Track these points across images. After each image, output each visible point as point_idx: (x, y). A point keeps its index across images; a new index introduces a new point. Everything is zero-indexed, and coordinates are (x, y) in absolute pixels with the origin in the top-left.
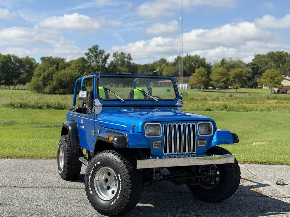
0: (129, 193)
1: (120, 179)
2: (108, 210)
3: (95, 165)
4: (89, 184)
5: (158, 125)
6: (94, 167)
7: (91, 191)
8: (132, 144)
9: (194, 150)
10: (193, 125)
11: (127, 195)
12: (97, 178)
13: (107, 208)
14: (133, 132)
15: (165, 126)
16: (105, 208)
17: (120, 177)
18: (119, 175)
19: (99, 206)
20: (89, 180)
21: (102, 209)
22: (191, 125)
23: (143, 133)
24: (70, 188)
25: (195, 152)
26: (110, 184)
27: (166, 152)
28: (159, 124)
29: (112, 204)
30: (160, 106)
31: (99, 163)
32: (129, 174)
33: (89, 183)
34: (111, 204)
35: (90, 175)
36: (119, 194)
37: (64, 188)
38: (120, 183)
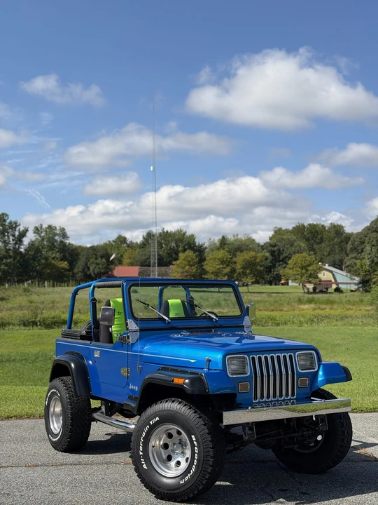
0: (211, 463)
1: (195, 443)
2: (176, 492)
3: (151, 422)
4: (141, 453)
5: (244, 358)
6: (148, 426)
7: (143, 464)
8: (213, 388)
9: (293, 395)
10: (290, 356)
11: (208, 466)
12: (152, 443)
13: (174, 490)
14: (209, 369)
15: (253, 358)
16: (170, 490)
17: (194, 439)
18: (193, 436)
19: (159, 487)
20: (141, 447)
21: (166, 491)
22: (287, 356)
23: (224, 370)
24: (80, 464)
25: (295, 397)
26: (173, 451)
27: (256, 398)
28: (246, 356)
29: (183, 482)
30: (221, 327)
31: (158, 419)
32: (209, 434)
33: (141, 451)
34: (181, 482)
35: (142, 439)
36: (194, 466)
37: (71, 465)
38: (196, 448)
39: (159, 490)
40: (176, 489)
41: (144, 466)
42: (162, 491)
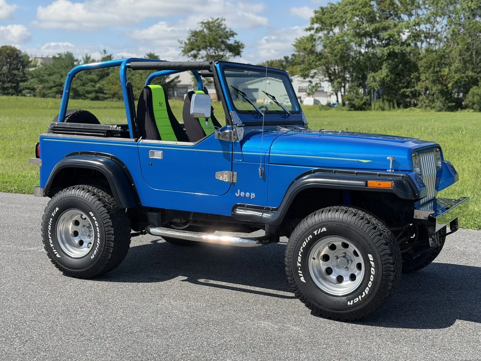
1: (372, 263)
2: (340, 312)
3: (315, 232)
4: (299, 265)
6: (311, 236)
7: (301, 277)
14: (394, 170)
16: (334, 309)
17: (371, 259)
18: (370, 256)
19: (319, 304)
20: (299, 257)
29: (352, 304)
31: (324, 229)
32: (391, 255)
33: (299, 262)
34: (349, 303)
35: (301, 250)
36: (367, 288)
38: (372, 269)
39: (320, 307)
40: (343, 310)
41: (302, 279)
42: (322, 308)
